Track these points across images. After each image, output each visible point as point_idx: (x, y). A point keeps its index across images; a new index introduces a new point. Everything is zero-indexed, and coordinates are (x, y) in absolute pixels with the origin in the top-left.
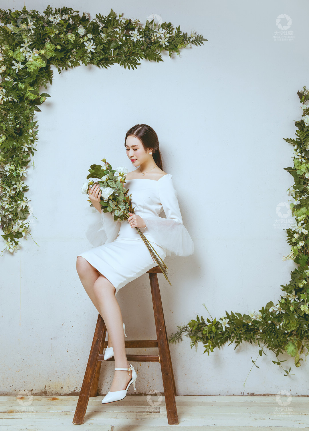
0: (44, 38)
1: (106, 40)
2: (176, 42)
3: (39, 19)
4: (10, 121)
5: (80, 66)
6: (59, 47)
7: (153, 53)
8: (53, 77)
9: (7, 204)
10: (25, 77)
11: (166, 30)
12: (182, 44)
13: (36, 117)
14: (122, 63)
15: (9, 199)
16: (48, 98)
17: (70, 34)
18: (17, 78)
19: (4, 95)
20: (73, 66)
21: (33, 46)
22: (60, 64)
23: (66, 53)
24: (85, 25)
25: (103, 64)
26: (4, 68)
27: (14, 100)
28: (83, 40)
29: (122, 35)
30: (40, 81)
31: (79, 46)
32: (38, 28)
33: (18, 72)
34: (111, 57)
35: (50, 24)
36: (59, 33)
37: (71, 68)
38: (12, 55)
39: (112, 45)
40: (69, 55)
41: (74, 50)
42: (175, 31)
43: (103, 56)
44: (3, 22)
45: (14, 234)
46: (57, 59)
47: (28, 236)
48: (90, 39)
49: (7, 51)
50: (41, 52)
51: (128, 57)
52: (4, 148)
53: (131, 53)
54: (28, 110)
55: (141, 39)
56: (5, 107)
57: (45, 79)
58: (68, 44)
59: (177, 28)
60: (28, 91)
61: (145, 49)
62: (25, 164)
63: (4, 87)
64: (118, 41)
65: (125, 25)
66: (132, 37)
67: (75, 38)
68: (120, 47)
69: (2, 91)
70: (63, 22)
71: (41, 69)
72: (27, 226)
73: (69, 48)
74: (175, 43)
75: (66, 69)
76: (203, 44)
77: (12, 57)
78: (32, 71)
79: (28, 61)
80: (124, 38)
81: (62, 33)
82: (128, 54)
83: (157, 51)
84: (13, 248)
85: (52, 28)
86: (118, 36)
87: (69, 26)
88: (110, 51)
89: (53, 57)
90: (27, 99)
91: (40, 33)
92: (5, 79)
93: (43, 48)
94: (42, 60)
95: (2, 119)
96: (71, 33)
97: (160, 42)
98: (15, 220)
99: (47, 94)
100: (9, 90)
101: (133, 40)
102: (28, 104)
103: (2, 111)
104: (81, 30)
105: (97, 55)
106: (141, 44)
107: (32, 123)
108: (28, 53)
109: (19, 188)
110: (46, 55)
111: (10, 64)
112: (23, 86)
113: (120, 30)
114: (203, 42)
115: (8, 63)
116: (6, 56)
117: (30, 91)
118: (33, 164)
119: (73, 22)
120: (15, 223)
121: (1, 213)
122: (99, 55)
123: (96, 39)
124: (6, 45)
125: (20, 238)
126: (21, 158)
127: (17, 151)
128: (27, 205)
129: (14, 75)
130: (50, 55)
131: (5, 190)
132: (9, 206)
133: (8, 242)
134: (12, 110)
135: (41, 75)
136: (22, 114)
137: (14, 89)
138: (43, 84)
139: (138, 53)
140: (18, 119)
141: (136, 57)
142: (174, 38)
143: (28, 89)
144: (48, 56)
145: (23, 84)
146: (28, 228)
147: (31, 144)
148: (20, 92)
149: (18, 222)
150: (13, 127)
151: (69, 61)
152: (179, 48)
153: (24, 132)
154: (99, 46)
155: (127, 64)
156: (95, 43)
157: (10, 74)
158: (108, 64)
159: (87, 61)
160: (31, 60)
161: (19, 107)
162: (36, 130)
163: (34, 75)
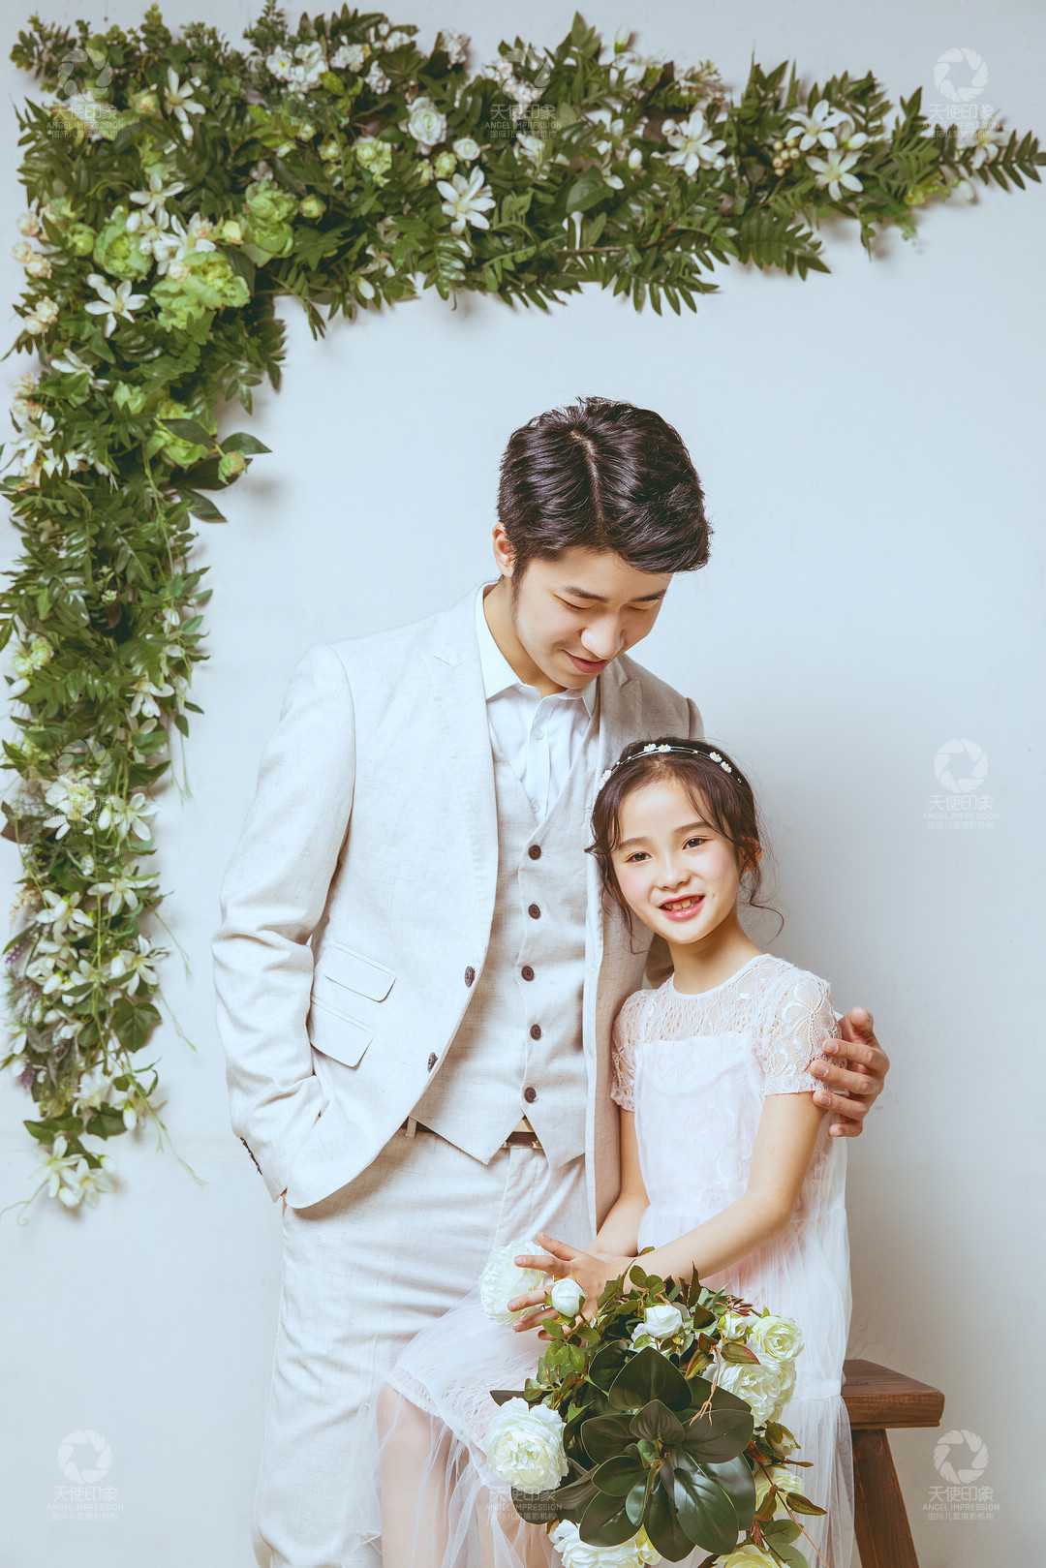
0: (241, 162)
1: (546, 167)
2: (897, 171)
3: (220, 68)
4: (70, 569)
5: (417, 297)
6: (312, 207)
7: (777, 233)
8: (284, 352)
9: (56, 969)
10: (150, 356)
11: (846, 110)
12: (930, 185)
13: (202, 549)
14: (624, 285)
15: (64, 945)
16: (257, 458)
17: (370, 140)
18: (112, 360)
19: (46, 445)
20: (384, 300)
21: (187, 203)
22: (318, 292)
23: (345, 235)
24: (445, 96)
25: (531, 289)
26: (47, 311)
27: (93, 467)
28: (434, 168)
29: (625, 144)
30: (220, 372)
31: (415, 198)
32: (213, 113)
33: (113, 333)
34: (568, 254)
35: (274, 91)
36: (319, 139)
37: (374, 310)
38: (89, 249)
39: (577, 194)
40: (364, 247)
41: (389, 221)
42: (893, 120)
43: (531, 250)
44: (50, 89)
45: (86, 1118)
46: (306, 268)
47: (150, 1126)
49: (67, 227)
50: (225, 230)
51: (652, 255)
52: (45, 702)
53: (668, 233)
54: (161, 517)
56: (49, 502)
57: (246, 364)
58: (358, 189)
59: (907, 99)
60: (160, 424)
61: (740, 211)
62: (146, 777)
63: (50, 407)
64: (606, 172)
65: (641, 94)
66: (675, 150)
67: (391, 160)
68: (612, 204)
69: (37, 422)
70: (335, 83)
71: (223, 317)
72: (145, 1080)
73: (364, 210)
74: (893, 176)
75: (350, 314)
76: (1036, 177)
77: (89, 258)
78: (182, 325)
79: (163, 277)
80: (636, 158)
81: (332, 137)
82: (653, 238)
83: (801, 219)
84: (77, 1186)
85: (283, 111)
86: (604, 147)
87: (365, 101)
88: (565, 224)
89: (285, 254)
90: (157, 460)
91: (225, 139)
92: (55, 364)
93: (237, 210)
94: (231, 274)
95: (36, 561)
96: (374, 136)
97: (816, 173)
98: (93, 1047)
99: (254, 440)
100: (72, 420)
101: (678, 168)
102: (161, 487)
103: (35, 519)
104: (426, 120)
105: (501, 246)
106: (718, 184)
107: (179, 580)
108: (163, 236)
109: (120, 892)
110: (248, 249)
111: (78, 294)
112: (139, 401)
113: (615, 116)
114: (1041, 170)
115: (66, 284)
116: (61, 252)
117: (172, 426)
118: (185, 777)
119: (388, 82)
120: (92, 1062)
121: (27, 1014)
122: (507, 242)
123: (499, 167)
124: (58, 196)
125: (111, 1139)
126: (126, 746)
127: (102, 717)
128: (151, 979)
129: (98, 347)
130: (270, 245)
131: (42, 906)
132: (63, 982)
133: (56, 1159)
134: (82, 519)
135: (224, 346)
136: (131, 537)
137: (96, 413)
138: (236, 391)
139: (706, 231)
140: (113, 562)
141: (691, 251)
142: (888, 155)
143: (161, 415)
144: (262, 252)
145: (137, 389)
146: (150, 1092)
147: (175, 680)
148: (121, 431)
149: (105, 1061)
150: (86, 598)
151: (363, 276)
152: (914, 202)
153: (141, 624)
154: (509, 199)
155: (647, 286)
156: (492, 185)
157: (79, 338)
158: (556, 288)
159: (451, 272)
160: (180, 269)
161: (118, 503)
162: (200, 612)
163: (190, 347)
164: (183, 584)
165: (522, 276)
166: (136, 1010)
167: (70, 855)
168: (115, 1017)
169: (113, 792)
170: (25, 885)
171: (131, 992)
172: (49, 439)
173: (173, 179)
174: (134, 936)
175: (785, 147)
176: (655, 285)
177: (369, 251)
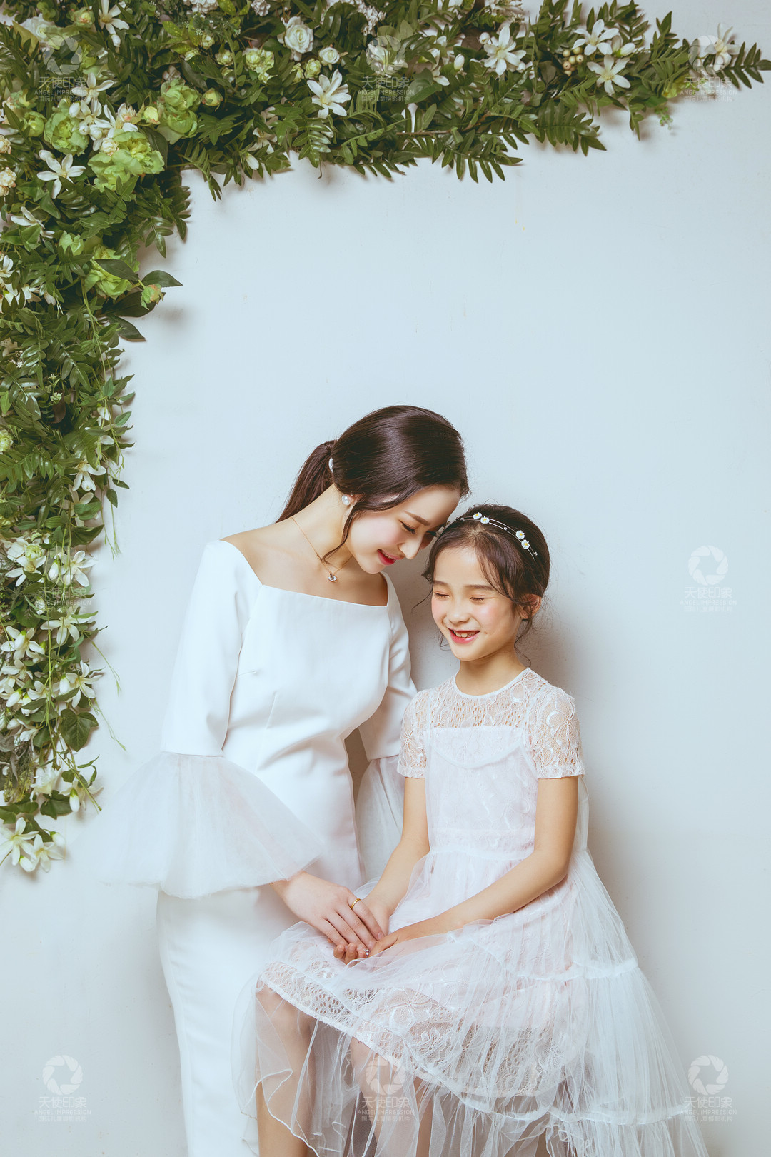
0: (157, 66)
1: (390, 69)
2: (656, 73)
4: (26, 376)
5: (292, 169)
6: (213, 98)
7: (567, 119)
8: (189, 211)
9: (16, 687)
10: (87, 212)
11: (616, 28)
12: (682, 83)
13: (127, 362)
14: (449, 160)
15: (22, 668)
16: (169, 291)
17: (255, 50)
18: (58, 217)
19: (7, 281)
20: (265, 172)
21: (115, 96)
22: (215, 165)
23: (238, 120)
24: (313, 16)
25: (378, 162)
26: (8, 178)
27: (43, 297)
28: (304, 70)
29: (450, 51)
30: (141, 225)
31: (290, 92)
32: (136, 28)
33: (59, 194)
34: (406, 137)
35: (181, 14)
36: (215, 49)
37: (258, 179)
38: (40, 131)
39: (413, 90)
40: (251, 131)
41: (272, 109)
42: (651, 36)
43: (380, 132)
44: (10, 13)
45: (40, 802)
46: (208, 146)
47: (90, 809)
48: (330, 67)
49: (23, 114)
50: (146, 113)
51: (471, 136)
52: (7, 478)
53: (483, 119)
54: (96, 335)
55: (522, 67)
56: (9, 323)
57: (160, 219)
58: (247, 86)
59: (661, 21)
60: (95, 264)
61: (537, 103)
62: (85, 538)
63: (10, 252)
65: (461, 16)
67: (273, 64)
68: (440, 98)
70: (229, 6)
71: (144, 183)
72: (87, 773)
73: (252, 100)
74: (652, 77)
75: (240, 182)
76: (759, 79)
77: (40, 138)
78: (112, 188)
79: (98, 152)
80: (460, 61)
81: (227, 47)
82: (472, 123)
83: (583, 109)
84: (33, 856)
85: (190, 26)
86: (435, 53)
87: (251, 18)
88: (404, 113)
89: (191, 135)
90: (93, 293)
91: (144, 48)
92: (14, 219)
93: (154, 100)
94: (149, 149)
96: (259, 48)
97: (596, 74)
98: (45, 747)
99: (168, 276)
100: (27, 262)
101: (490, 70)
102: (95, 314)
104: (298, 34)
105: (355, 130)
106: (522, 82)
107: (111, 384)
108: (97, 121)
109: (65, 628)
110: (163, 129)
111: (31, 166)
112: (79, 246)
113: (440, 33)
114: (763, 73)
115: (22, 159)
116: (18, 133)
117: (105, 265)
118: (115, 537)
119: (269, 7)
120: (45, 760)
122: (359, 128)
123: (355, 68)
124: (17, 91)
125: (59, 818)
126: (70, 515)
127: (51, 491)
128: (90, 694)
129: (47, 206)
130: (181, 127)
131: (6, 637)
132: (22, 698)
133: (17, 835)
134: (34, 337)
135: (144, 205)
136: (73, 352)
137: (45, 257)
138: (153, 239)
139: (513, 117)
140: (58, 371)
141: (500, 134)
142: (648, 62)
143: (97, 255)
144: (173, 133)
145: (77, 237)
147: (107, 462)
148: (65, 269)
149: (54, 761)
150: (38, 399)
151: (250, 152)
152: (670, 96)
153: (80, 419)
155: (467, 161)
156: (348, 83)
157: (32, 200)
158: (397, 162)
159: (320, 146)
160: (111, 145)
161: (63, 325)
162: (126, 410)
163: (118, 205)
164: (114, 388)
165: (372, 152)
166: (78, 718)
167: (26, 599)
168: (62, 724)
169: (60, 549)
171: (75, 705)
172: (9, 276)
173: (105, 78)
174: (77, 661)
175: (572, 54)
176: (473, 160)
177: (255, 133)
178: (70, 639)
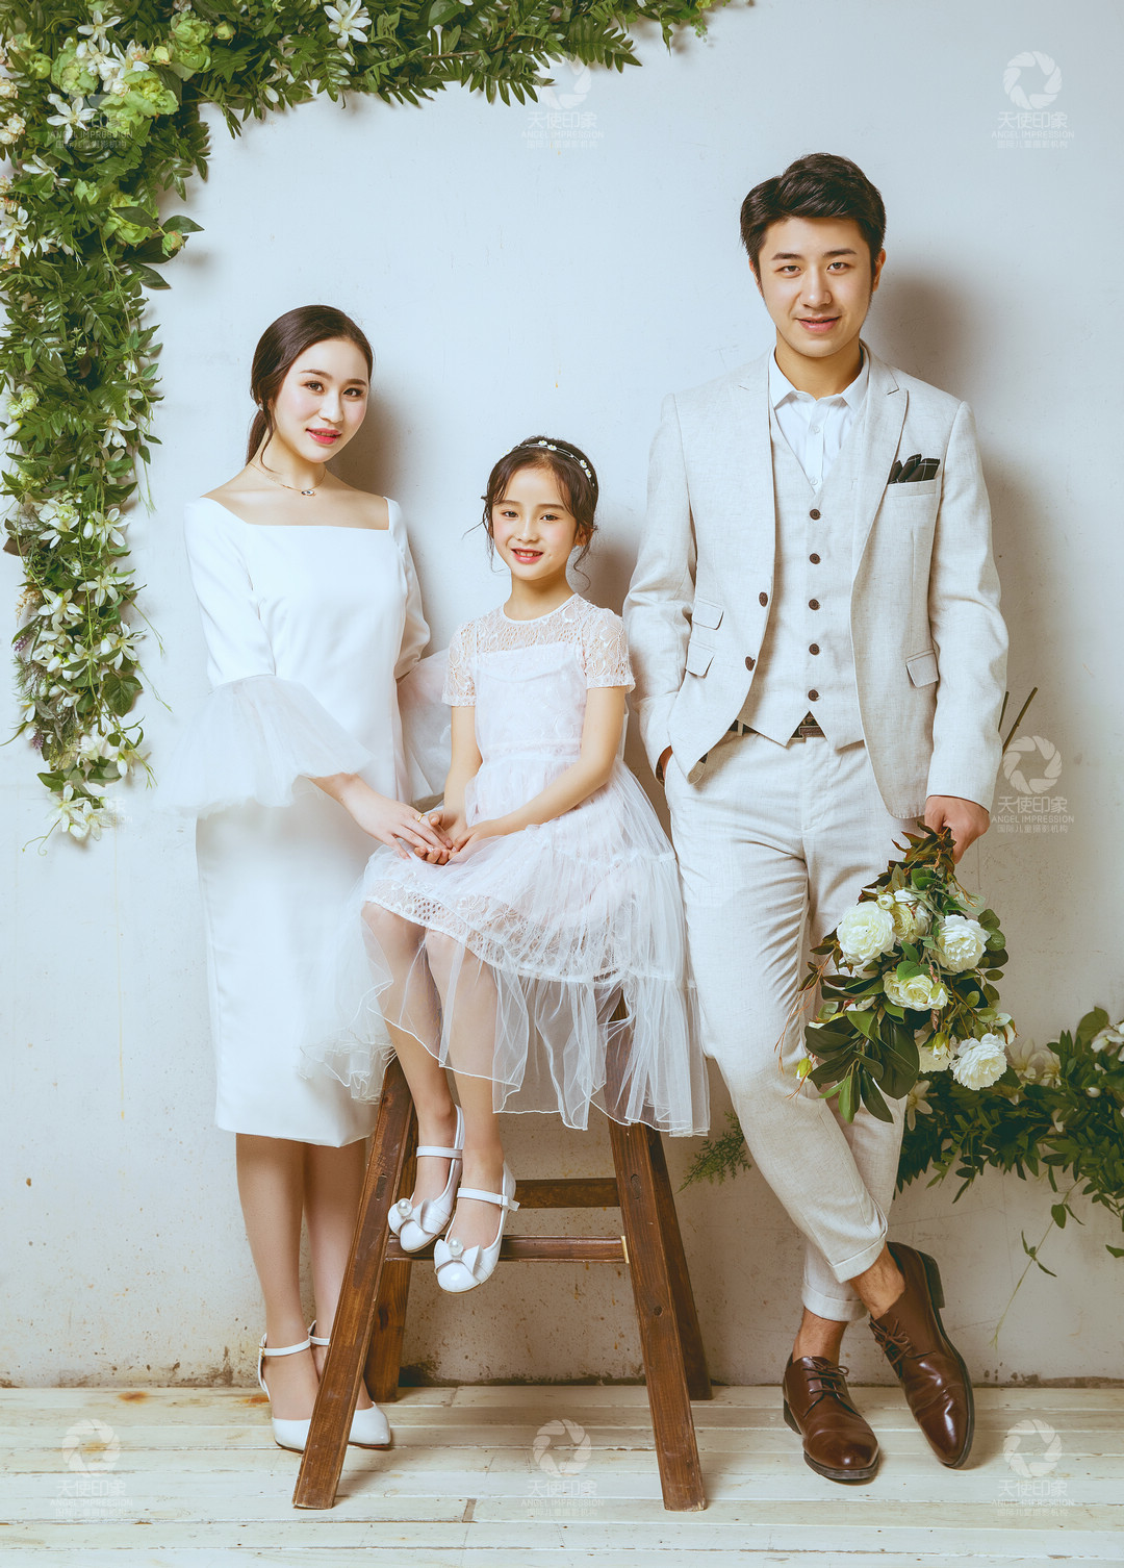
4: (50, 331)
5: (313, 100)
6: (224, 31)
7: (597, 37)
8: (209, 148)
9: (55, 653)
10: (102, 157)
13: (152, 312)
14: (478, 82)
15: (61, 633)
16: (192, 235)
18: (71, 163)
19: (23, 233)
20: (286, 102)
21: (124, 32)
22: (234, 98)
23: (253, 52)
25: (403, 89)
26: (16, 125)
27: (61, 249)
30: (158, 168)
31: (306, 20)
33: (73, 139)
34: (433, 60)
37: (279, 111)
38: (47, 73)
39: (436, 10)
40: (268, 61)
41: (287, 39)
43: (402, 58)
45: (87, 769)
46: (223, 80)
47: (140, 774)
49: (28, 56)
50: (156, 53)
51: (499, 57)
52: (35, 438)
53: (511, 39)
54: (118, 287)
56: (28, 278)
57: (179, 160)
58: (261, 15)
60: (113, 212)
61: (567, 19)
62: (119, 495)
63: (23, 202)
68: (465, 18)
69: (15, 214)
71: (159, 123)
72: (133, 736)
73: (266, 32)
75: (260, 115)
77: (47, 80)
78: (126, 132)
79: (108, 93)
82: (499, 44)
84: (84, 823)
88: (429, 35)
89: (205, 70)
90: (112, 240)
92: (26, 167)
93: (165, 37)
94: (162, 88)
95: (20, 327)
98: (89, 714)
99: (189, 220)
100: (42, 212)
102: (116, 263)
103: (18, 293)
105: (377, 55)
107: (136, 336)
108: (106, 59)
109: (103, 587)
110: (176, 67)
111: (39, 109)
112: (95, 194)
115: (31, 103)
116: (25, 77)
117: (123, 213)
118: (150, 495)
120: (89, 726)
121: (34, 690)
122: (383, 52)
124: (20, 32)
125: (108, 784)
126: (101, 473)
127: (81, 448)
128: (132, 656)
129: (58, 151)
130: (194, 62)
131: (43, 602)
132: (62, 663)
133: (65, 802)
134: (55, 291)
135: (160, 146)
136: (95, 304)
137: (60, 205)
138: (172, 182)
139: (540, 36)
140: (81, 325)
141: (531, 53)
143: (114, 204)
144: (186, 69)
145: (93, 185)
146: (138, 744)
147: (137, 417)
148: (82, 218)
149: (99, 721)
150: (62, 354)
151: (268, 84)
152: (703, 7)
153: (106, 373)
154: (382, 17)
155: (497, 82)
156: (368, 6)
157: (43, 145)
158: (424, 88)
159: (339, 79)
160: (122, 86)
161: (83, 276)
162: (153, 362)
163: (133, 149)
164: (139, 340)
165: (396, 78)
166: (122, 682)
167: (62, 560)
168: (105, 688)
169: (93, 508)
170: (26, 587)
171: (117, 667)
172: (25, 228)
173: (111, 13)
174: (117, 622)
176: (503, 81)
177: (273, 64)
178: (108, 600)
